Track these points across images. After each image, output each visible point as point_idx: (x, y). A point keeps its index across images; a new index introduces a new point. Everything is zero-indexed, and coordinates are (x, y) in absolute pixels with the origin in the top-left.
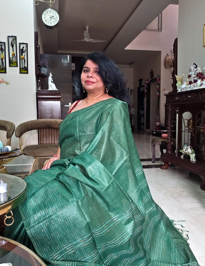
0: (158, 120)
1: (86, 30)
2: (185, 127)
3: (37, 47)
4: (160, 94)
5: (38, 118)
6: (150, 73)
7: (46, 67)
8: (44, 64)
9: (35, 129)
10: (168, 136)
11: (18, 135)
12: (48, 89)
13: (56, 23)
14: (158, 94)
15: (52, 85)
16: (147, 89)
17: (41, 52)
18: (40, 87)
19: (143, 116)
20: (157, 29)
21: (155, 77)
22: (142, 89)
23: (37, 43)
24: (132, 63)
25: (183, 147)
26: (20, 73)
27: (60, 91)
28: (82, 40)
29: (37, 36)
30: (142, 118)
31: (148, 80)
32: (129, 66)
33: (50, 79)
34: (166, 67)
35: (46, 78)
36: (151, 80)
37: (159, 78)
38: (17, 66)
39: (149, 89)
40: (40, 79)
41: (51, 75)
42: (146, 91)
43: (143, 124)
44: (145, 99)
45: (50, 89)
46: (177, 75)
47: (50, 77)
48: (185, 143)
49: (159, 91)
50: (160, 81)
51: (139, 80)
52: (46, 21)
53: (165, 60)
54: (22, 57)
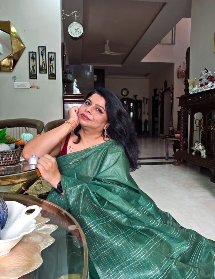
0: (171, 125)
1: (107, 44)
2: (196, 126)
3: (64, 56)
4: (173, 102)
5: (64, 118)
6: (164, 82)
7: (71, 74)
8: (70, 71)
10: (181, 135)
12: (73, 93)
13: (80, 35)
14: (171, 101)
15: (76, 90)
16: (161, 98)
17: (67, 63)
18: (66, 92)
19: (158, 122)
20: (171, 42)
21: (168, 87)
22: (156, 98)
23: (64, 53)
24: (148, 74)
25: (195, 144)
26: (49, 79)
27: (83, 95)
28: (103, 53)
29: (64, 46)
30: (156, 124)
31: (162, 90)
32: (144, 77)
33: (75, 84)
34: (179, 78)
35: (71, 84)
36: (165, 90)
37: (172, 87)
38: (46, 73)
39: (163, 98)
40: (65, 85)
41: (76, 81)
42: (160, 99)
43: (157, 129)
44: (160, 107)
45: (74, 93)
46: (189, 79)
47: (75, 82)
48: (197, 141)
49: (172, 99)
50: (173, 90)
51: (154, 90)
52: (71, 33)
53: (178, 71)
54: (50, 65)
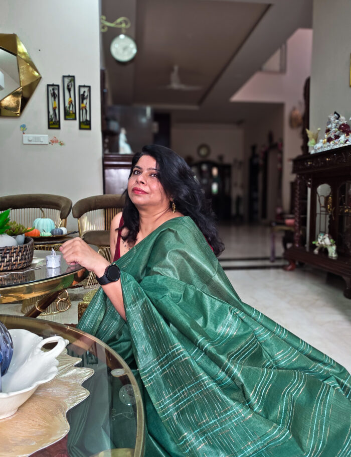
0: (280, 205)
1: (174, 71)
2: (321, 207)
4: (282, 167)
5: (104, 193)
7: (116, 120)
9: (100, 209)
10: (296, 221)
11: (76, 214)
12: (119, 152)
14: (279, 166)
15: (124, 147)
16: (263, 160)
17: (110, 102)
18: (107, 150)
19: (257, 200)
20: (279, 69)
22: (255, 161)
24: (242, 121)
25: (318, 236)
26: (80, 128)
29: (104, 76)
32: (236, 127)
34: (291, 127)
36: (269, 147)
38: (75, 119)
40: (107, 138)
41: (123, 131)
43: (257, 212)
44: (260, 175)
45: (121, 153)
46: (308, 129)
48: (321, 230)
49: (282, 162)
51: (251, 147)
53: (290, 116)
